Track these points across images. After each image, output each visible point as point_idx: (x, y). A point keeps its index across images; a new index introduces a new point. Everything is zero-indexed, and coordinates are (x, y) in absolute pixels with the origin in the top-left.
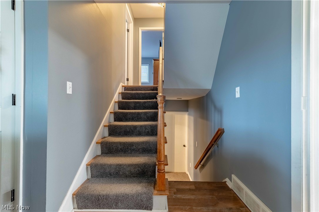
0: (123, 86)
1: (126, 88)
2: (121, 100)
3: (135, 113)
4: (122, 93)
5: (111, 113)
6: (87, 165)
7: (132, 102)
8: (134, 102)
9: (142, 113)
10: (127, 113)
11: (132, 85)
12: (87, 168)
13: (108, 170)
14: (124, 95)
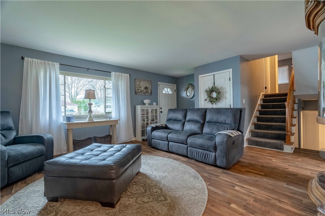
0: (263, 95)
1: (266, 96)
2: (262, 103)
3: (273, 110)
4: (263, 99)
5: (257, 111)
6: (249, 132)
7: (270, 104)
8: (272, 104)
9: (278, 111)
10: (267, 111)
11: (270, 93)
12: (249, 133)
13: (259, 134)
14: (264, 101)
